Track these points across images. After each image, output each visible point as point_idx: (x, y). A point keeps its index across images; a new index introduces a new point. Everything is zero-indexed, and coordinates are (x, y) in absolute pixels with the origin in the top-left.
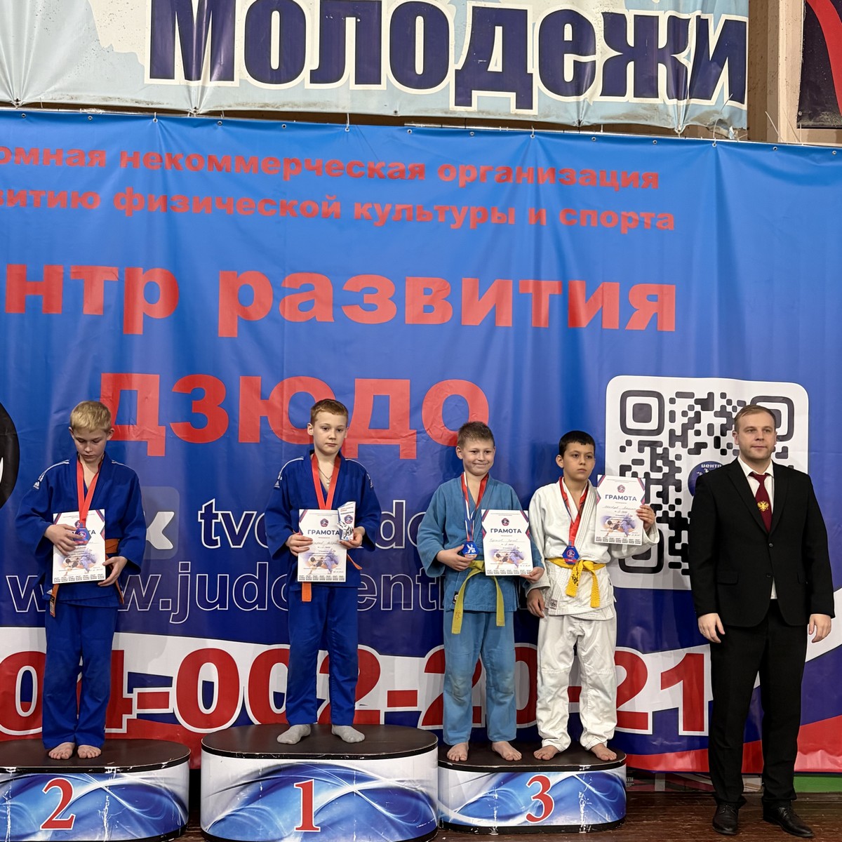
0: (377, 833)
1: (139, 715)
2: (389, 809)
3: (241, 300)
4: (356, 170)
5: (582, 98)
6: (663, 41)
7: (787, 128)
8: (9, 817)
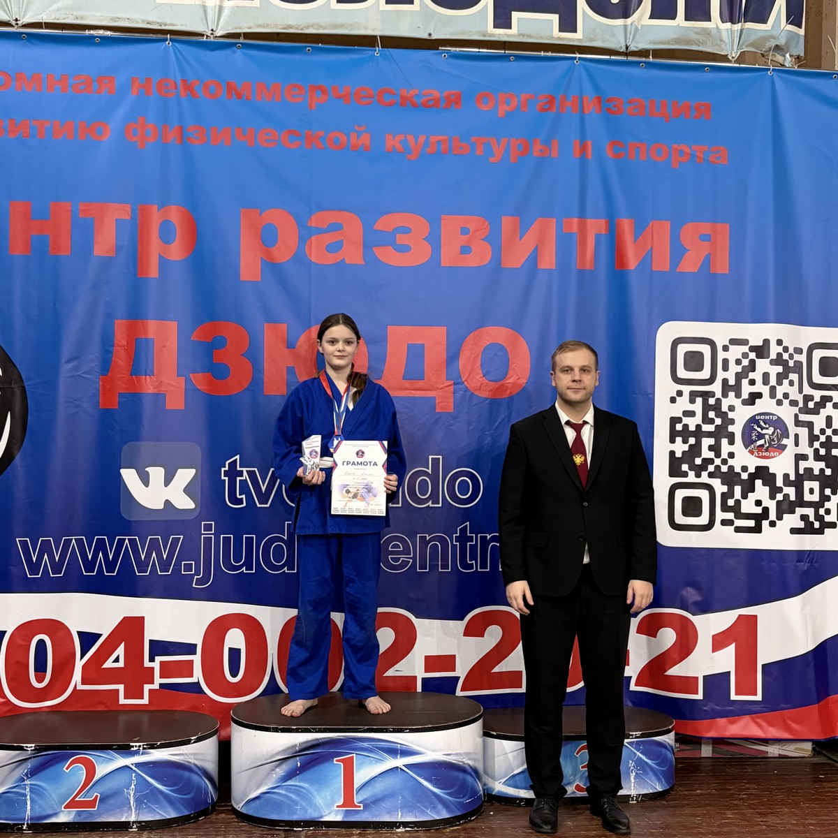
0: (423, 810)
1: (161, 685)
2: (436, 784)
3: (265, 239)
4: (387, 98)
5: (629, 21)
8: (28, 797)
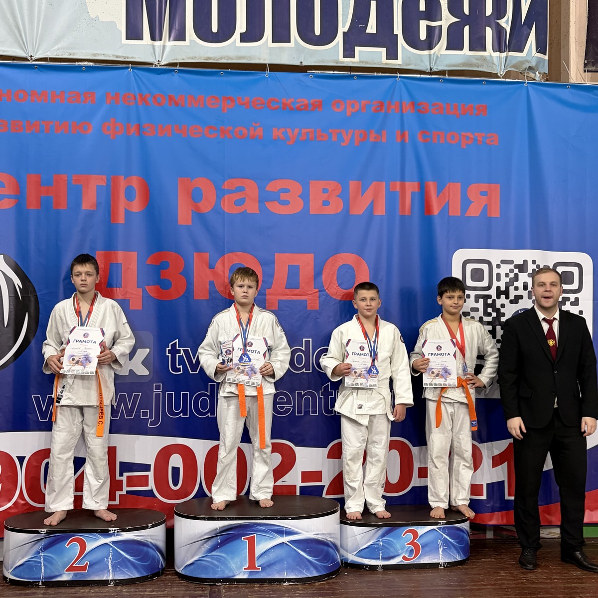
0: (300, 571)
1: (127, 492)
2: (309, 554)
3: (194, 197)
4: (274, 105)
5: (432, 52)
6: (489, 11)
7: (576, 72)
8: (42, 564)
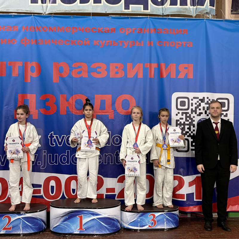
0: (101, 231)
2: (105, 224)
3: (60, 71)
4: (94, 30)
5: (164, 6)
7: (228, 14)
